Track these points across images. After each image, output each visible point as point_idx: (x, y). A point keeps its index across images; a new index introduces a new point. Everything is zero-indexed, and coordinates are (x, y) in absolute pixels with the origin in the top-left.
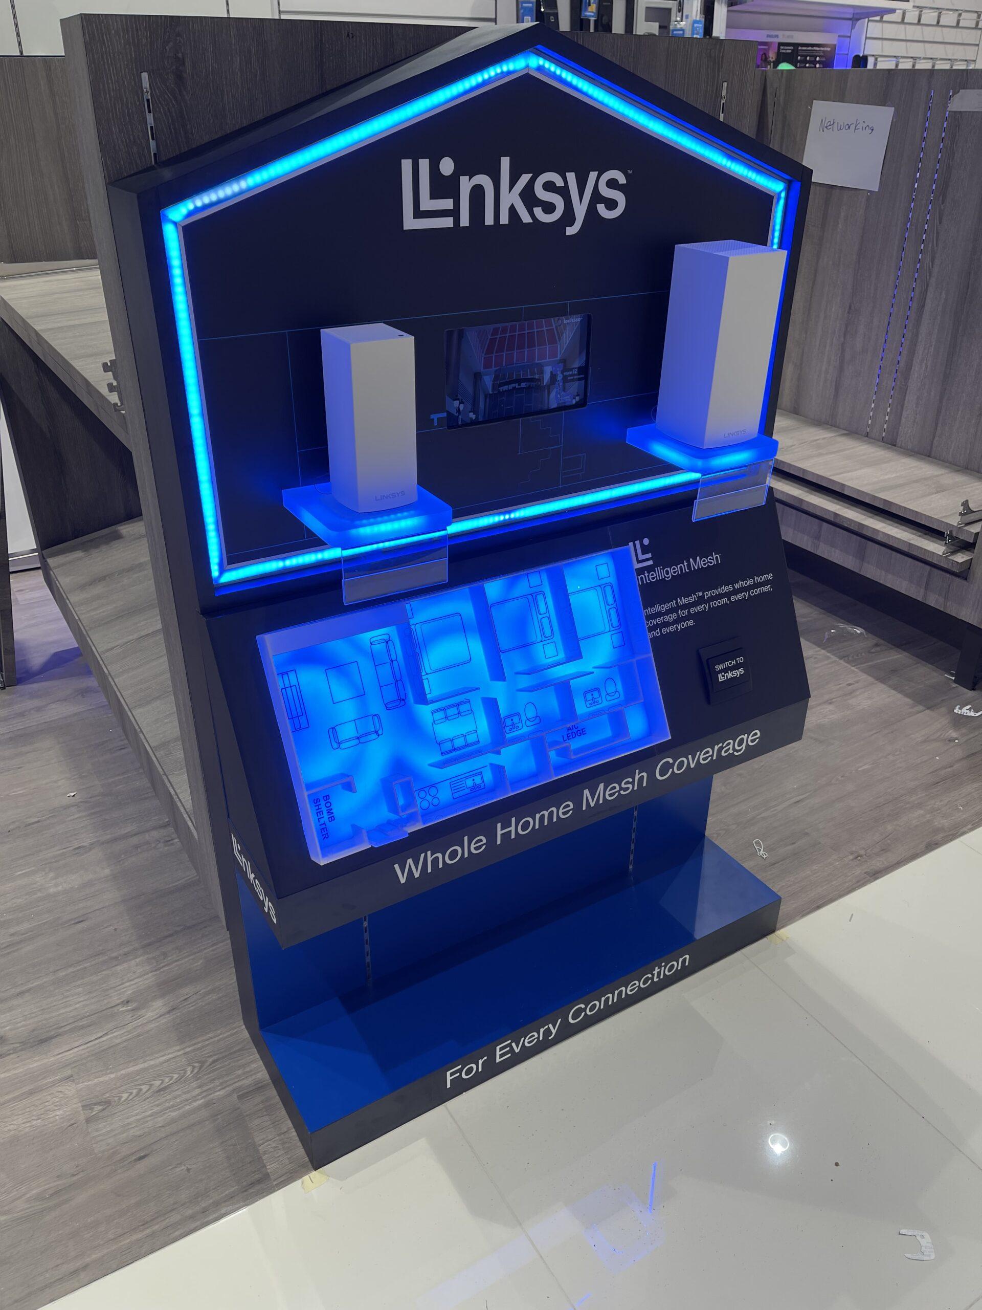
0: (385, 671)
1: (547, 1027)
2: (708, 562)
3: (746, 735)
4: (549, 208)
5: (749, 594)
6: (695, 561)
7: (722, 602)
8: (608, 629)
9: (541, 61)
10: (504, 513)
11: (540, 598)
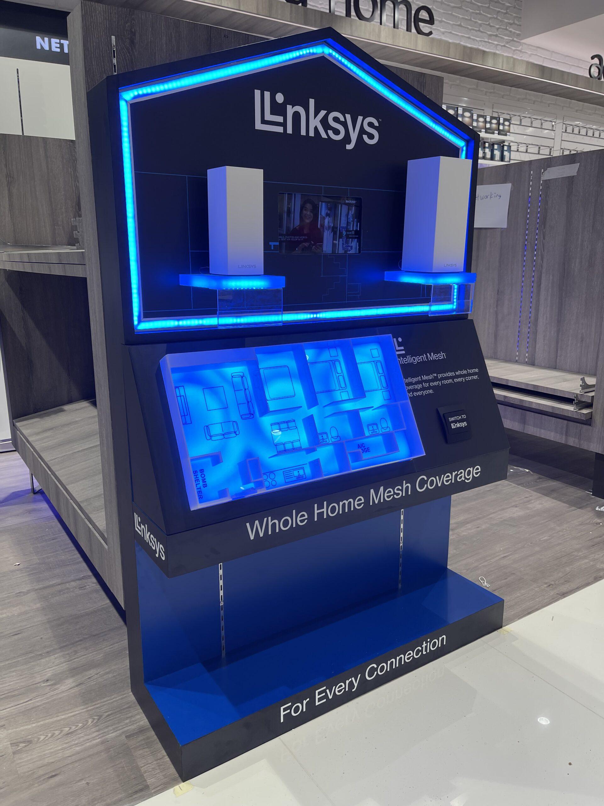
0: (241, 395)
1: (350, 680)
2: (439, 357)
3: (472, 468)
4: (337, 132)
5: (465, 379)
6: (431, 355)
7: (449, 382)
8: (380, 388)
9: (331, 51)
10: (313, 313)
11: (337, 364)
